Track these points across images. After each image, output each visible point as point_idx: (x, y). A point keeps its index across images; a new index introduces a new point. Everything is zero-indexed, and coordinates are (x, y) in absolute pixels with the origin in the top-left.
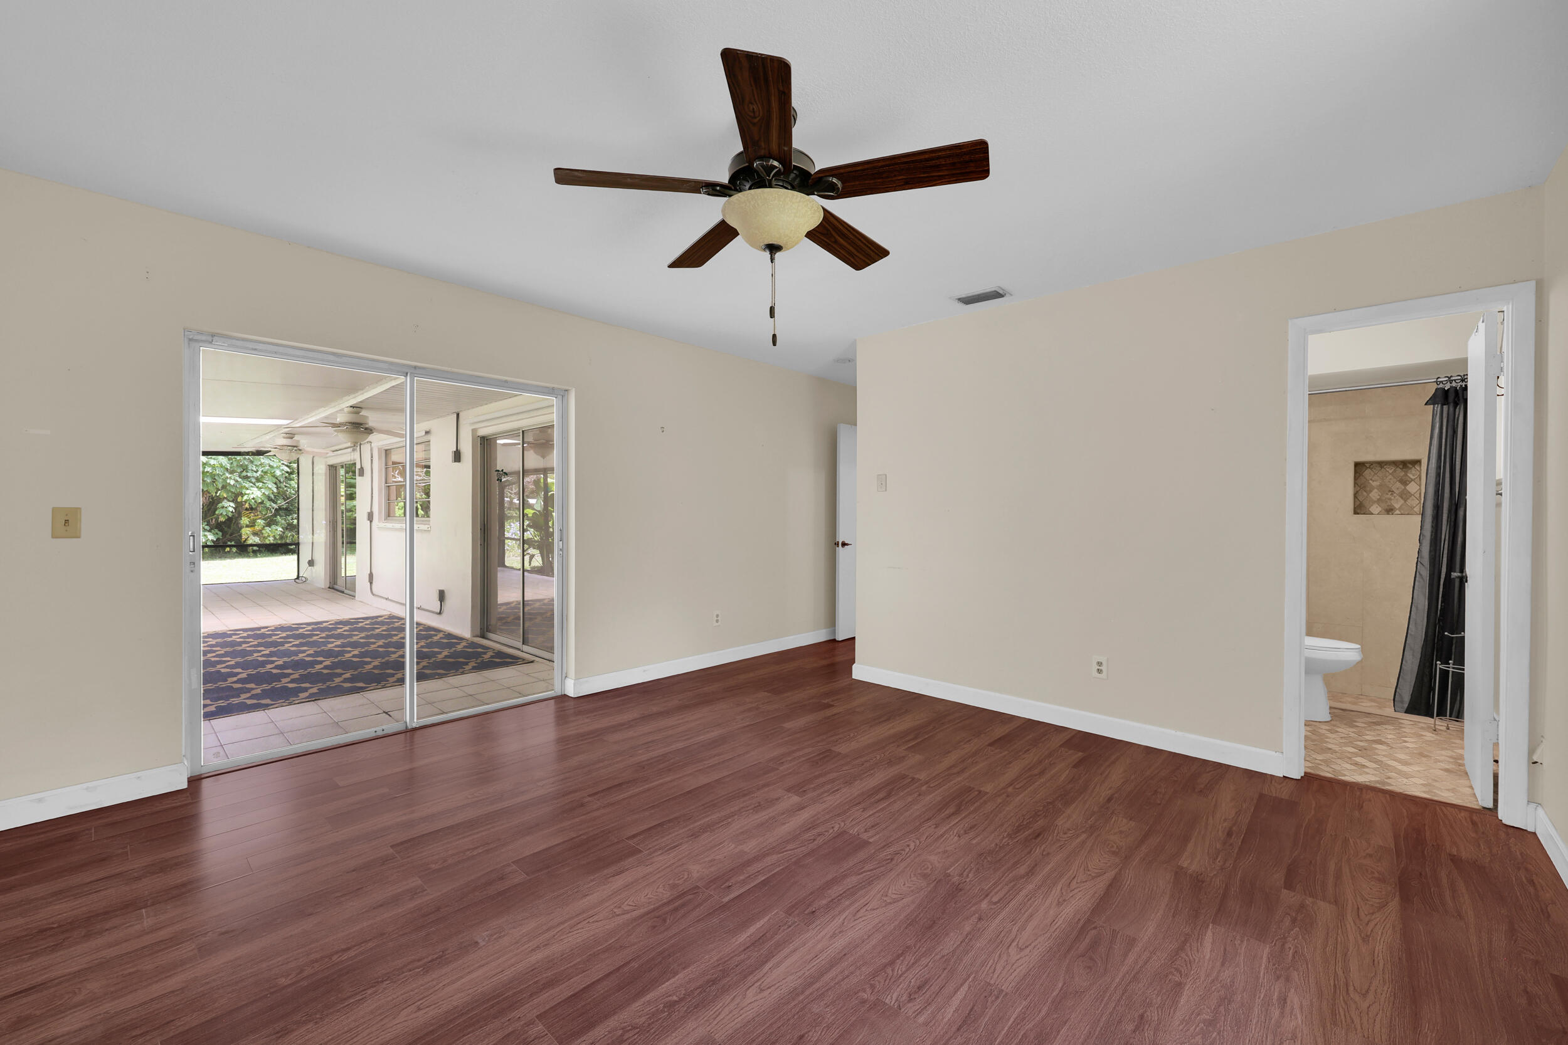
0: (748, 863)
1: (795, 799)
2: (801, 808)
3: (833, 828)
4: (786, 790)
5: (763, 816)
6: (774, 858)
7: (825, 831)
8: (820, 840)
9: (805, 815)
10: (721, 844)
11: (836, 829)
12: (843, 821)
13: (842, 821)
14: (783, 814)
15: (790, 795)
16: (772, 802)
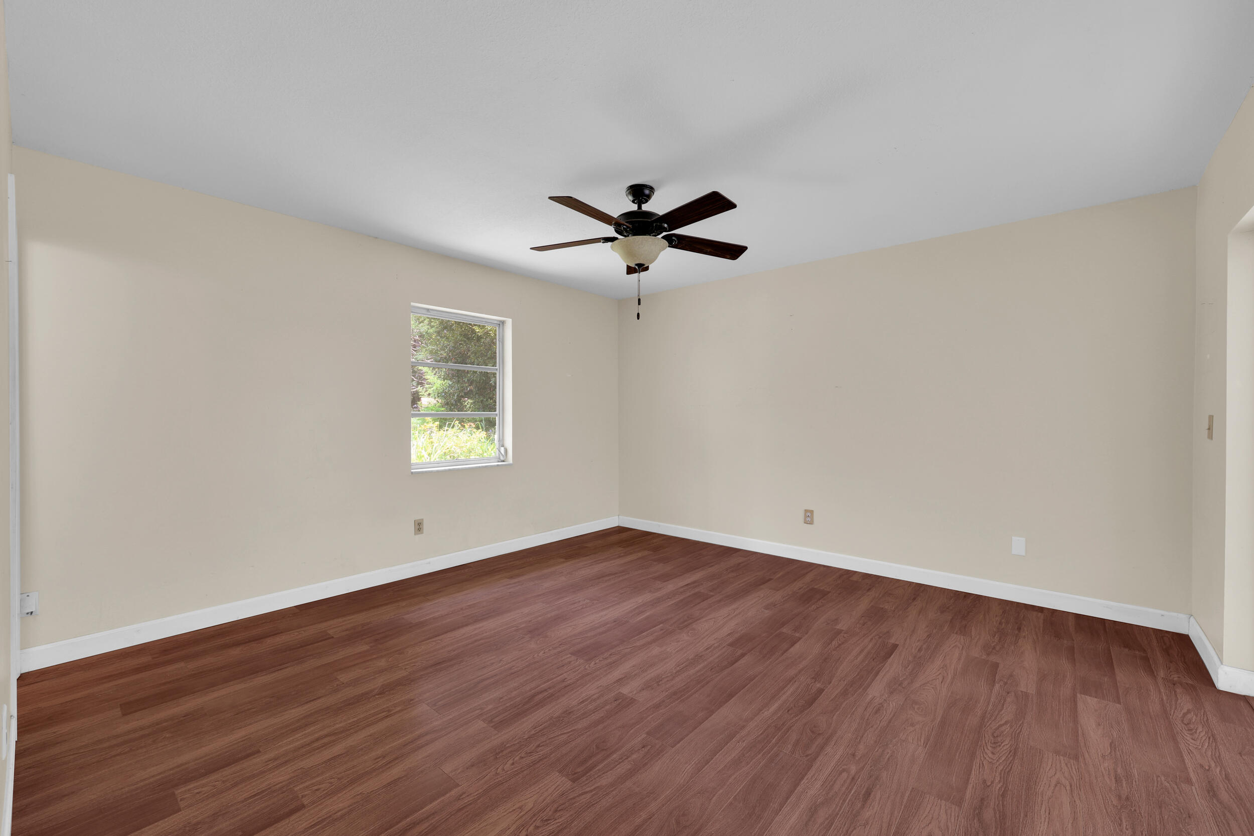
0: (654, 641)
1: (625, 690)
2: (620, 681)
3: (595, 664)
4: (635, 700)
5: (652, 673)
6: (638, 644)
7: (601, 661)
8: (606, 655)
9: (617, 674)
10: (678, 651)
11: (593, 663)
12: (585, 669)
13: (587, 669)
14: (635, 675)
15: (630, 695)
16: (647, 686)
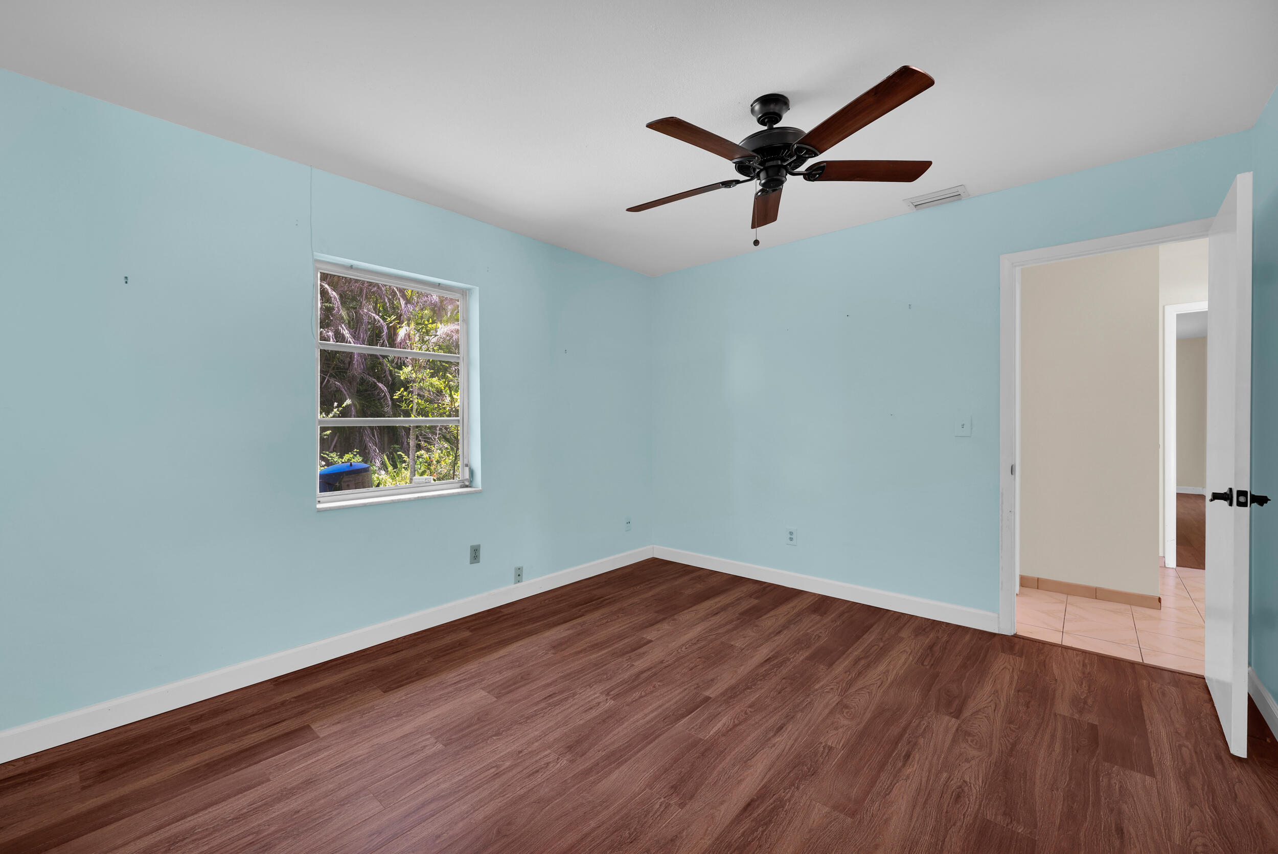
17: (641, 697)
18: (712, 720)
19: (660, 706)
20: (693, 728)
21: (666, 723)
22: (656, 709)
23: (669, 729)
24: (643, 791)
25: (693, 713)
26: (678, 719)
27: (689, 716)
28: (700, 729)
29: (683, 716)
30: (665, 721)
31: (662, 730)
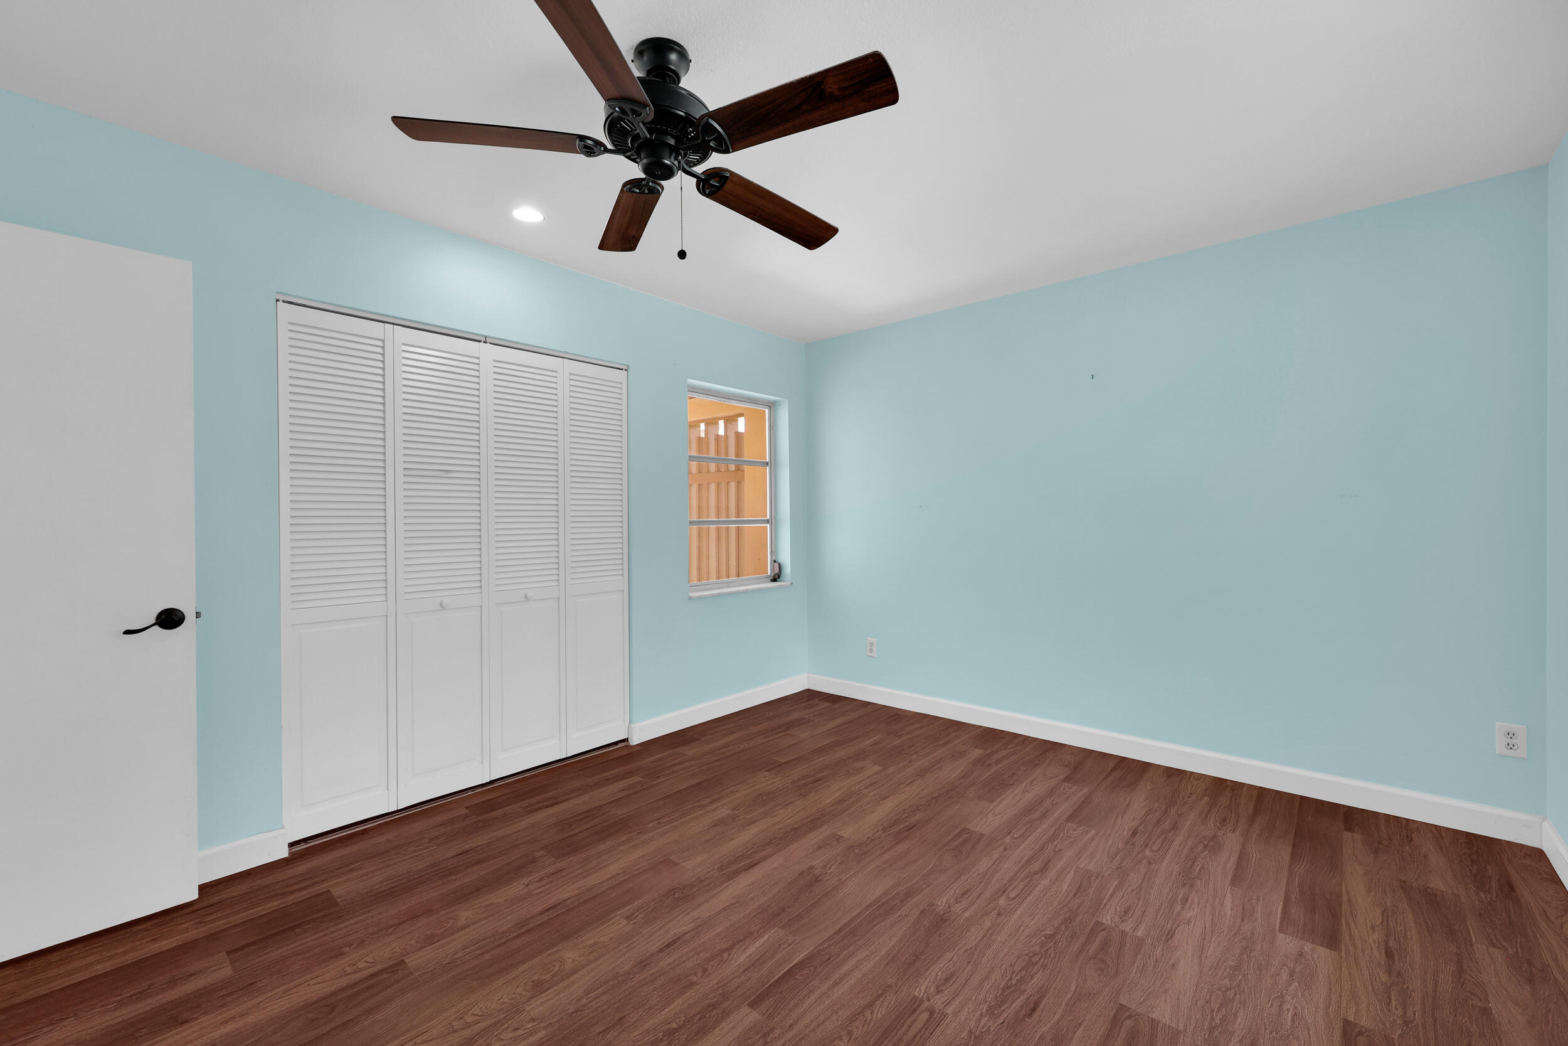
17: (871, 1005)
18: (761, 957)
19: (836, 984)
20: (790, 945)
21: (827, 953)
22: (841, 979)
23: (822, 944)
24: (847, 878)
25: (786, 970)
26: (809, 958)
27: (792, 964)
28: (780, 943)
29: (801, 965)
30: (827, 957)
31: (832, 941)
